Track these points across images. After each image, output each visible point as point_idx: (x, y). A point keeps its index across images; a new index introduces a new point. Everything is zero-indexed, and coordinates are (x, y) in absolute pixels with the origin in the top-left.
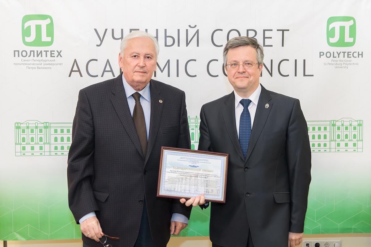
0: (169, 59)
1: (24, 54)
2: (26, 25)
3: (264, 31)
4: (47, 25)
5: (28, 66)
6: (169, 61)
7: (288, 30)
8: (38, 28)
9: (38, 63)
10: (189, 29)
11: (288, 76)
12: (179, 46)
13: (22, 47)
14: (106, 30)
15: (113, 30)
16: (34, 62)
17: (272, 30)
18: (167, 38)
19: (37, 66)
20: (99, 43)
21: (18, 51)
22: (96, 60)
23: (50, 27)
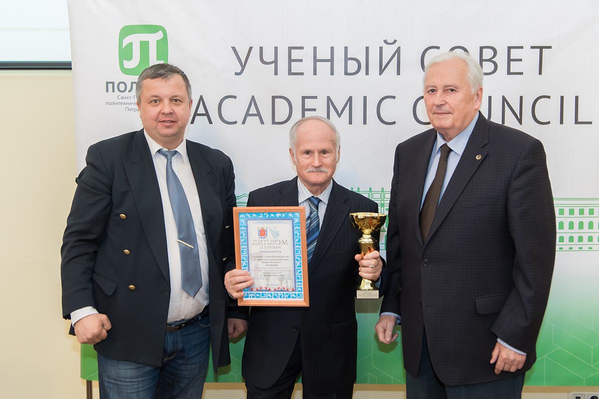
0: (351, 96)
1: (122, 87)
2: (126, 42)
3: (509, 48)
4: (157, 41)
5: (127, 106)
6: (350, 99)
7: (550, 47)
8: (144, 46)
10: (385, 46)
11: (549, 123)
12: (367, 73)
13: (119, 77)
14: (251, 48)
15: (261, 49)
17: (522, 47)
18: (349, 62)
20: (239, 70)
21: (113, 83)
22: (235, 97)
23: (163, 44)
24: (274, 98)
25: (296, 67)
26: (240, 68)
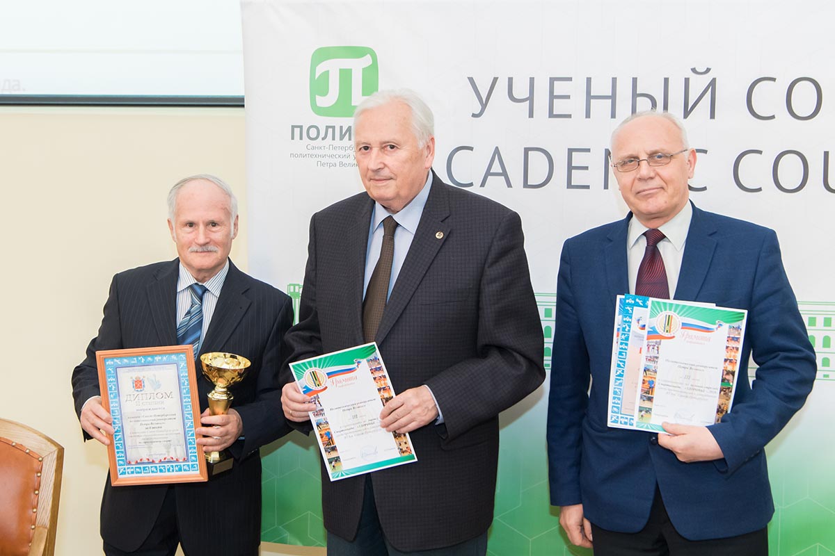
1: (313, 133)
2: (320, 70)
4: (363, 69)
5: (320, 159)
8: (346, 75)
9: (342, 152)
10: (693, 77)
13: (309, 118)
14: (495, 80)
15: (510, 80)
16: (334, 152)
18: (639, 99)
19: (340, 160)
20: (477, 110)
21: (301, 127)
22: (471, 149)
23: (371, 74)
24: (527, 150)
25: (560, 107)
26: (480, 107)
